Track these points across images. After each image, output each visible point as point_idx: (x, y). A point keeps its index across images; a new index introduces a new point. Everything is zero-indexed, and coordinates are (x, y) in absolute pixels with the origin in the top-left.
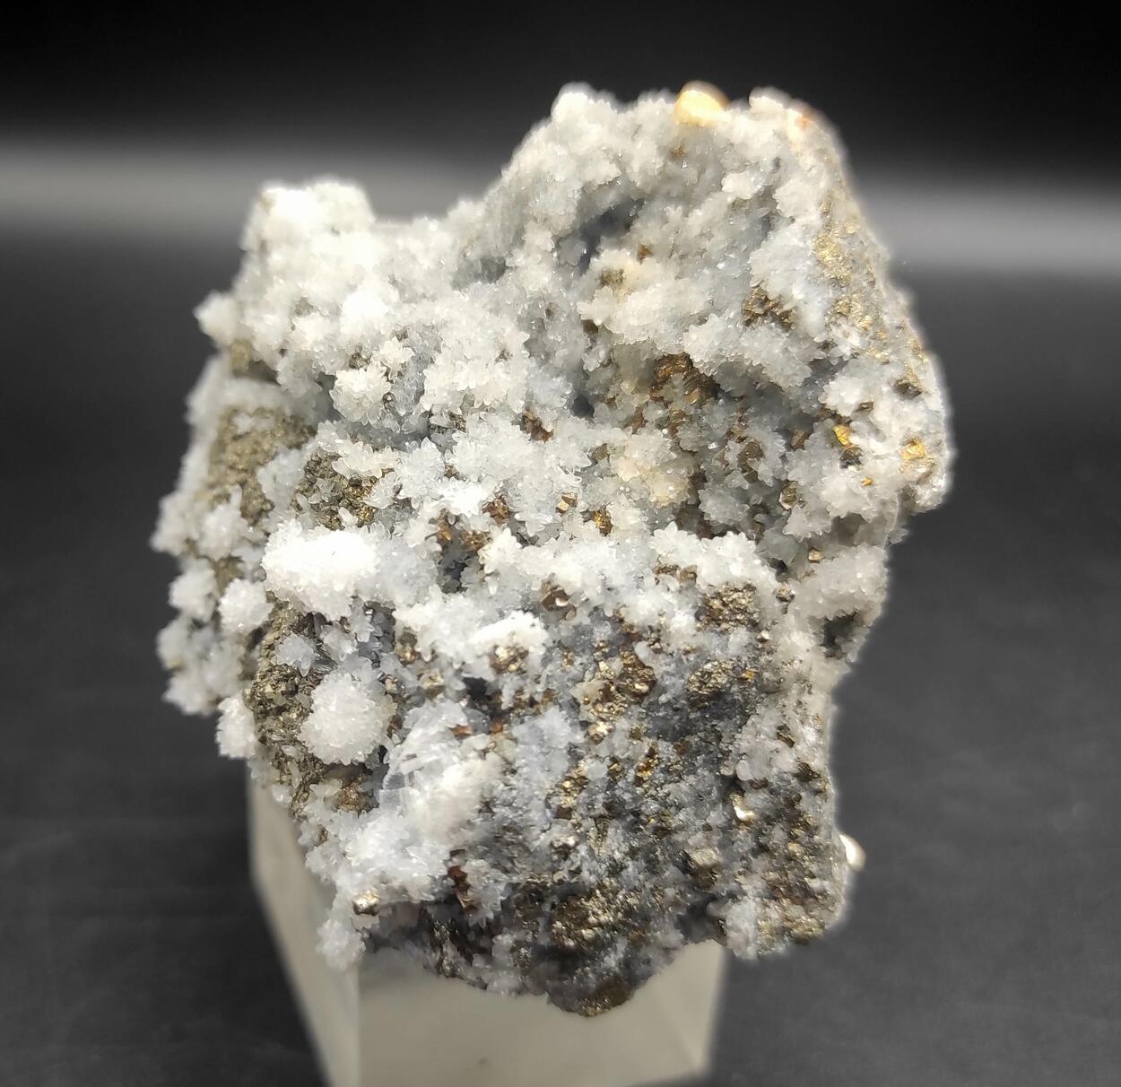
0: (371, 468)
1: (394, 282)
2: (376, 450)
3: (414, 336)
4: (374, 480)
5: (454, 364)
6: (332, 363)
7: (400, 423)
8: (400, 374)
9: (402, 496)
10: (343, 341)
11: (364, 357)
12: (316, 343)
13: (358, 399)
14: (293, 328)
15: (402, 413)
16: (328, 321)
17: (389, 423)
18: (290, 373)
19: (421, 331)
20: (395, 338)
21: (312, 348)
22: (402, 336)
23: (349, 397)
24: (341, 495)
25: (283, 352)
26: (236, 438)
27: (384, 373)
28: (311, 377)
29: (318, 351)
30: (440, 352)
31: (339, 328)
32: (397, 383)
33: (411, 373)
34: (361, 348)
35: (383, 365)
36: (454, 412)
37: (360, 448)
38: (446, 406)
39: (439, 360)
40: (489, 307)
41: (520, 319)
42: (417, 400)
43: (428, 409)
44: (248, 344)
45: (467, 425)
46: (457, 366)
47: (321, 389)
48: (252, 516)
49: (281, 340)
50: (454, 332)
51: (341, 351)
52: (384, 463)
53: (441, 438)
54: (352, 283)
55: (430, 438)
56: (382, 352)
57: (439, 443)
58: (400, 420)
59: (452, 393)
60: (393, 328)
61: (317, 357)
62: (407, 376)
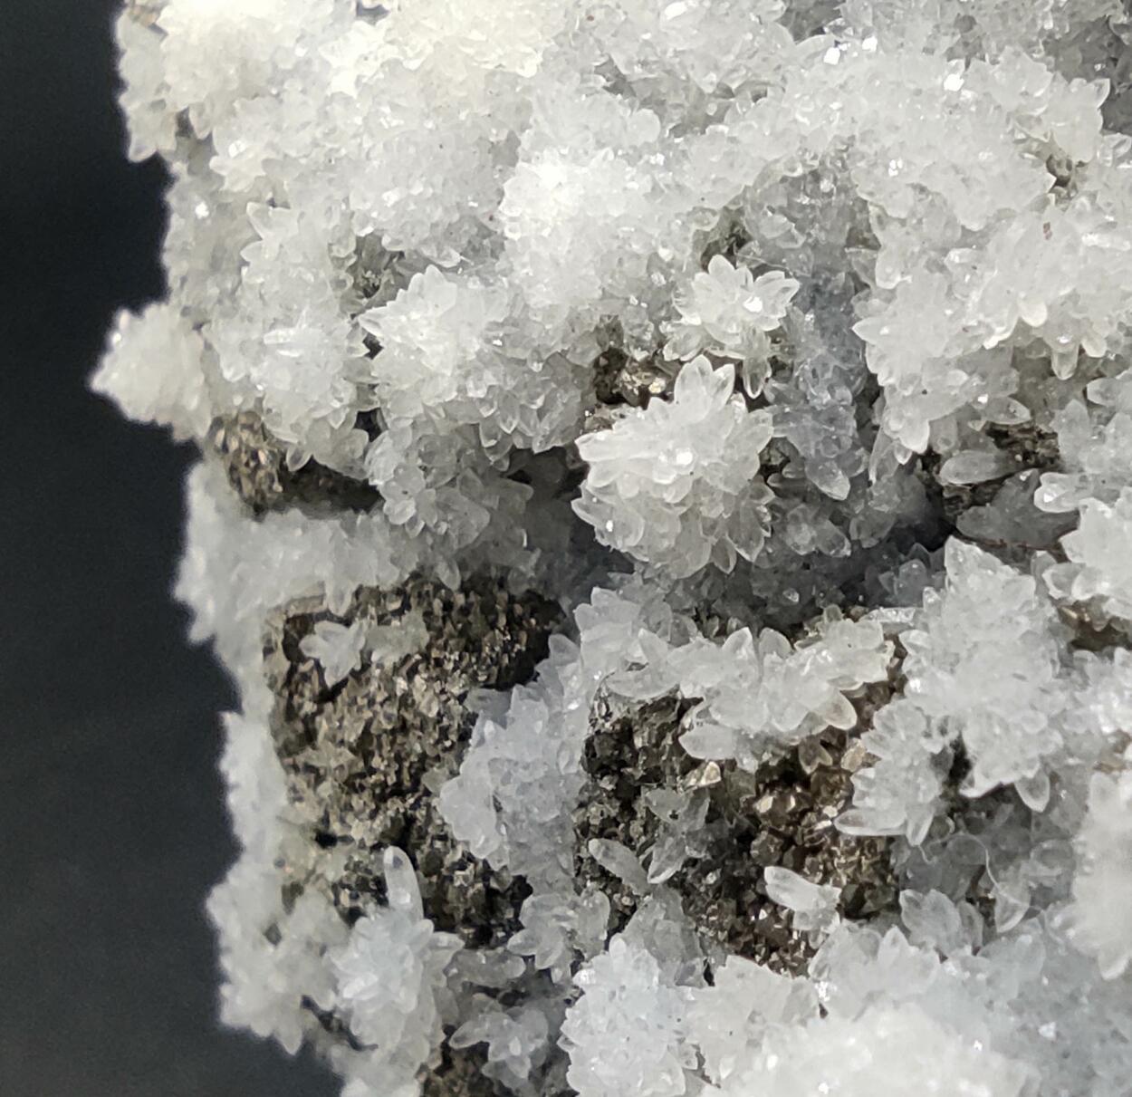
0: (813, 706)
1: (619, 85)
2: (793, 631)
3: (770, 227)
4: (836, 742)
5: (942, 268)
6: (541, 413)
7: (840, 520)
8: (777, 366)
9: (977, 786)
10: (549, 333)
11: (640, 355)
12: (467, 371)
13: (682, 504)
14: (374, 348)
15: (839, 489)
16: (475, 285)
17: (804, 537)
18: (418, 481)
19: (783, 202)
20: (719, 260)
21: (462, 390)
22: (734, 242)
23: (649, 504)
24: (746, 823)
25: (369, 423)
26: (327, 696)
27: (731, 385)
28: (490, 474)
29: (481, 394)
30: (874, 246)
31: (517, 295)
32: (780, 398)
33: (814, 352)
34: (614, 330)
35: (718, 362)
36: (1002, 420)
37: (746, 652)
38: (971, 412)
39: (887, 274)
40: (946, 42)
41: (1054, 46)
42: (868, 430)
43: (921, 448)
44: (254, 421)
45: (1064, 445)
46: (956, 272)
47: (529, 490)
48: (467, 921)
49: (349, 393)
50: (895, 165)
51: (554, 361)
52: (844, 671)
53: (992, 518)
54: (497, 136)
55: (959, 535)
56: (691, 319)
57: (990, 533)
58: (836, 513)
59: (974, 363)
60: (694, 227)
61: (486, 413)
62: (804, 366)
